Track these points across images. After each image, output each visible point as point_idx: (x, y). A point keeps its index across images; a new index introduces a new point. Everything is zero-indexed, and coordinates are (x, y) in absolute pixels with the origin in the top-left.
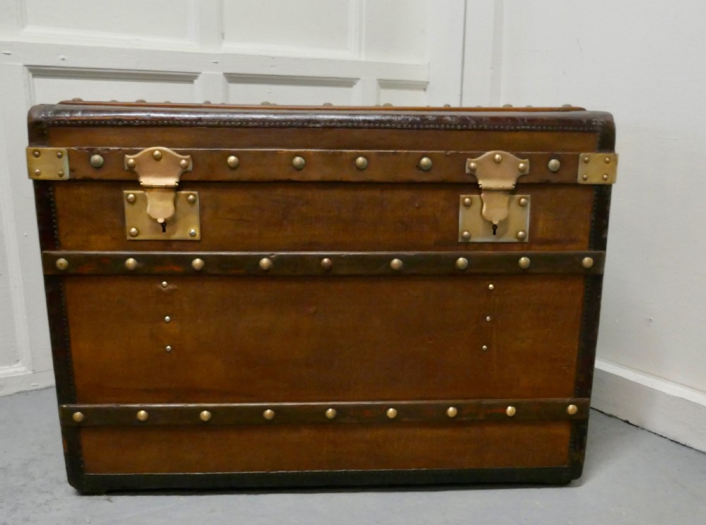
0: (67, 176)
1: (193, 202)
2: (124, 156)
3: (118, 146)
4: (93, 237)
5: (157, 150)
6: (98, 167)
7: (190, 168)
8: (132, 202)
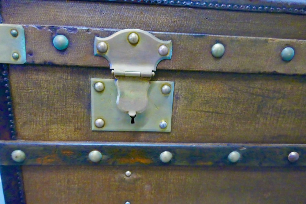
0: (23, 59)
1: (167, 93)
2: (94, 38)
3: (87, 26)
4: (54, 127)
5: (133, 33)
6: (62, 50)
7: (170, 55)
8: (100, 91)
